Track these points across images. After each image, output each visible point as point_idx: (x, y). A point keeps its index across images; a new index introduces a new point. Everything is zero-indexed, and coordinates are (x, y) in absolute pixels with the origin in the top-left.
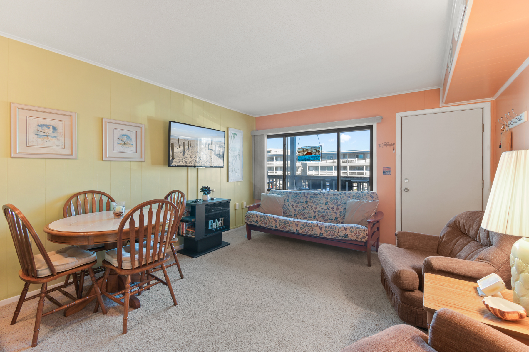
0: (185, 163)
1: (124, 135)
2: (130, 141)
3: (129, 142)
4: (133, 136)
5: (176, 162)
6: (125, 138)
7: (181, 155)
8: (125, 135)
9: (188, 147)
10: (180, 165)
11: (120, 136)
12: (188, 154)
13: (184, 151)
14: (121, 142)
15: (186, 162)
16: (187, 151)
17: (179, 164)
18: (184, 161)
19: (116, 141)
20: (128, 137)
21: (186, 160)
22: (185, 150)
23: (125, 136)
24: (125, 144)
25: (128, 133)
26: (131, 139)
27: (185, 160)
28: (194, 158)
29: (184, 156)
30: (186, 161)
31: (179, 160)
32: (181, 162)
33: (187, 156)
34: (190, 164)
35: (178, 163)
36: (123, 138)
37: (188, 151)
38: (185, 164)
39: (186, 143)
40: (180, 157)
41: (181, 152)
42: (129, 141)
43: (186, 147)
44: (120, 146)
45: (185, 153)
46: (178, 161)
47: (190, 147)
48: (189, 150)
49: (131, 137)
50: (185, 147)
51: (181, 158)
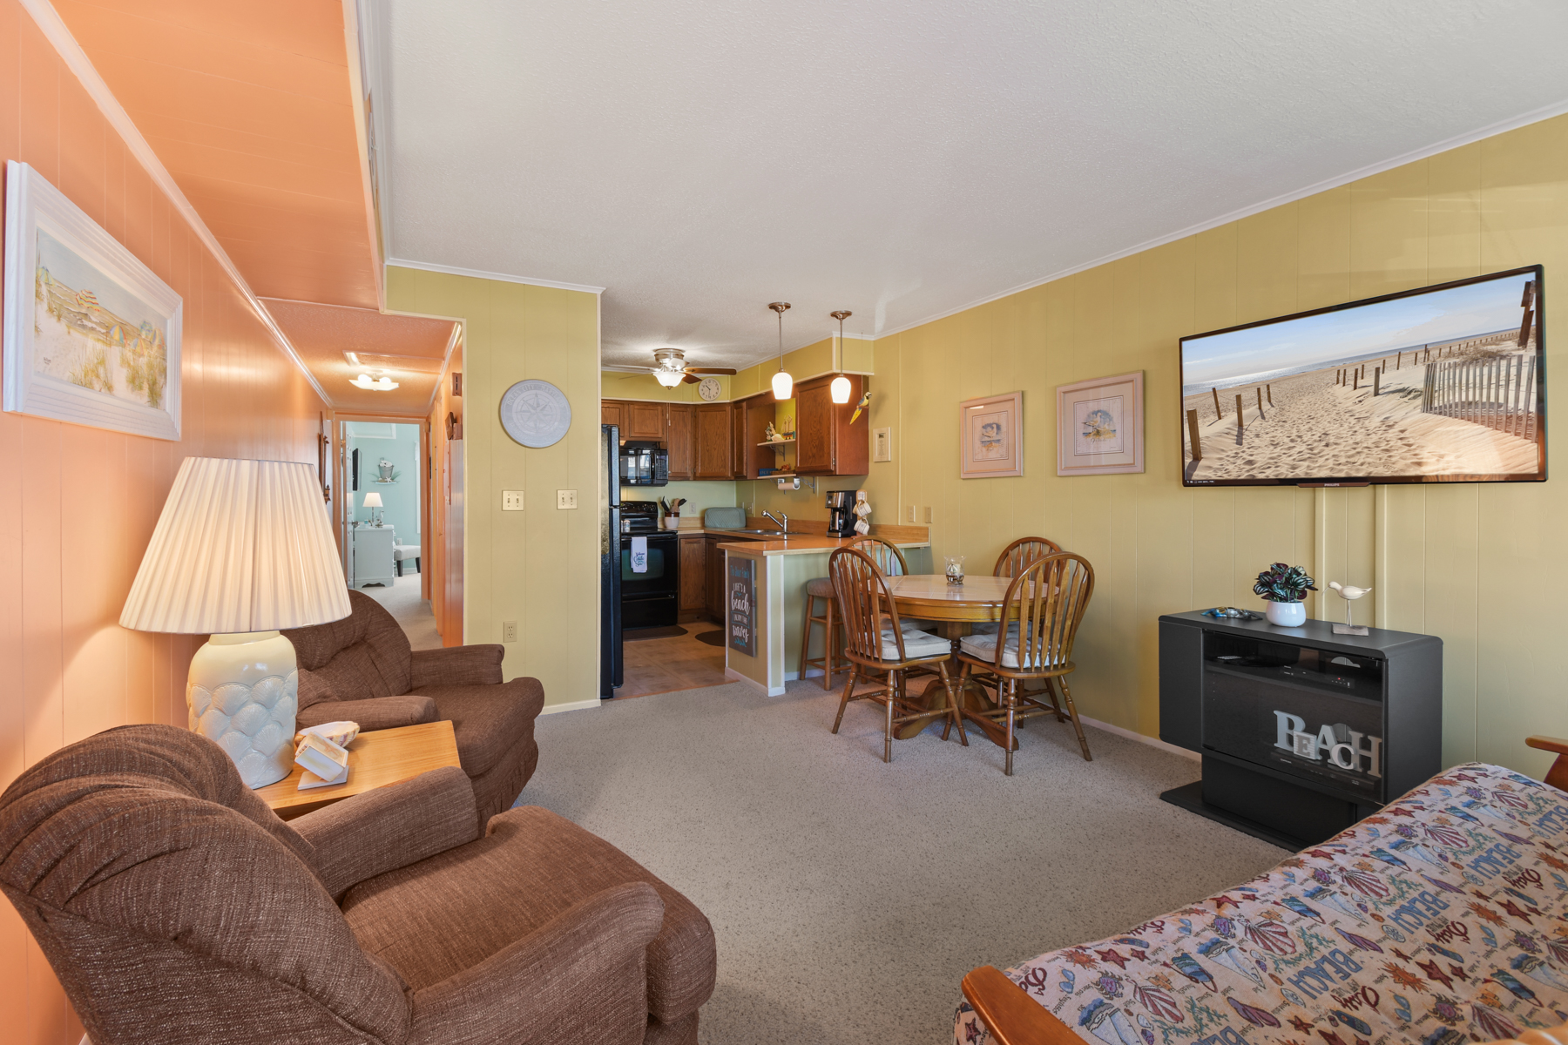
0: (1248, 467)
1: (1095, 413)
2: (1109, 425)
3: (1107, 428)
4: (1114, 408)
5: (1210, 467)
6: (1098, 418)
7: (1230, 442)
8: (1099, 411)
9: (1260, 408)
10: (1226, 477)
11: (1089, 416)
12: (1257, 436)
13: (1240, 425)
14: (1090, 430)
15: (1250, 462)
16: (1252, 425)
17: (1219, 474)
18: (1239, 462)
19: (1081, 429)
20: (1106, 415)
21: (1252, 455)
22: (1245, 423)
23: (1100, 414)
24: (1098, 433)
25: (1103, 405)
26: (1111, 419)
27: (1244, 455)
28: (1292, 444)
29: (1239, 443)
30: (1251, 458)
31: (1220, 459)
32: (1231, 467)
33: (1257, 440)
34: (1273, 469)
35: (1216, 470)
36: (1095, 420)
37: (1258, 422)
38: (1248, 471)
39: (1249, 396)
40: (1223, 450)
41: (1227, 431)
42: (1106, 426)
43: (1250, 411)
44: (1090, 439)
45: (1247, 433)
46: (1216, 465)
47: (1265, 405)
48: (1263, 417)
49: (1111, 413)
50: (1244, 412)
51: (1229, 453)
